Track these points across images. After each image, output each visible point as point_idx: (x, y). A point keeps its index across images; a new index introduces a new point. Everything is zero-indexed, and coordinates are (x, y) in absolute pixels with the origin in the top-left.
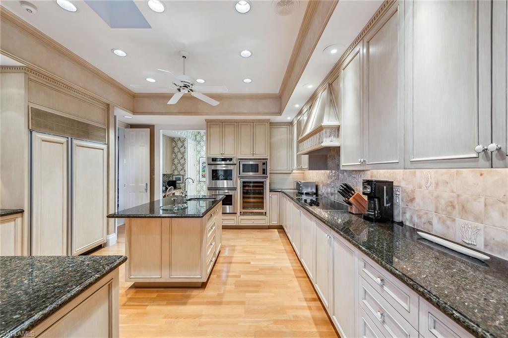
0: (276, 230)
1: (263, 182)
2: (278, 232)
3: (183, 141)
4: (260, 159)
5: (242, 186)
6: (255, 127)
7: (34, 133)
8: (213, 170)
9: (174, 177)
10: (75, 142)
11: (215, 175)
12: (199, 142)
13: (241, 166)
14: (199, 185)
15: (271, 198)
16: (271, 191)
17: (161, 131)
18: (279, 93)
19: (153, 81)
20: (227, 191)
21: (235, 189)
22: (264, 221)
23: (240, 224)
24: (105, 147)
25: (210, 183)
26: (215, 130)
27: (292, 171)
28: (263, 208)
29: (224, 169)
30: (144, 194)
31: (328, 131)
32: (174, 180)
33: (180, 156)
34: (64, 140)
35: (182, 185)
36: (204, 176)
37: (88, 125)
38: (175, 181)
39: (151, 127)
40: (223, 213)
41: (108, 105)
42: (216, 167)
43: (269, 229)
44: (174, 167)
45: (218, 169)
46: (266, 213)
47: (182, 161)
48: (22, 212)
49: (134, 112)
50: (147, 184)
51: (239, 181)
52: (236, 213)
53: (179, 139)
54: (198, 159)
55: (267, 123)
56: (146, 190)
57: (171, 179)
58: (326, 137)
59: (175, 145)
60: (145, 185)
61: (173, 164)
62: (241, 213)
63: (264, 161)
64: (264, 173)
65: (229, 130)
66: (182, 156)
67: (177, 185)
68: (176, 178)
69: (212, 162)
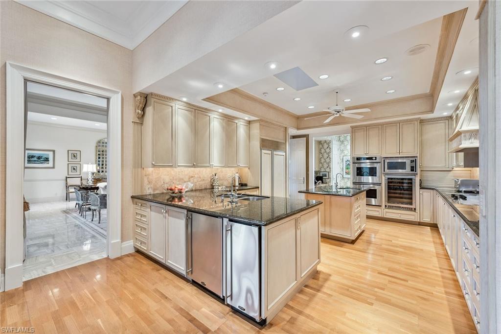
0: (429, 227)
1: (411, 179)
2: (431, 229)
3: (328, 143)
4: (409, 157)
5: (387, 182)
6: (402, 128)
7: (262, 150)
8: (357, 168)
9: (321, 173)
10: (275, 153)
11: (360, 172)
12: (342, 142)
13: (386, 164)
14: (343, 181)
15: (421, 196)
16: (421, 188)
17: (314, 138)
18: (429, 93)
19: (313, 107)
20: (372, 186)
21: (380, 184)
22: (414, 216)
23: (385, 216)
24: (284, 154)
25: (354, 178)
26: (360, 135)
27: (453, 168)
28: (411, 204)
29: (369, 166)
30: (302, 185)
31: (468, 135)
32: (321, 175)
33: (326, 155)
34: (270, 152)
35: (328, 180)
36: (347, 173)
37: (278, 142)
38: (322, 177)
39: (306, 136)
40: (367, 205)
41: (286, 128)
42: (361, 165)
43: (419, 225)
44: (321, 165)
45: (362, 166)
46: (415, 209)
47: (328, 160)
48: (258, 188)
49: (298, 129)
50: (304, 178)
51: (383, 178)
52: (381, 206)
53: (325, 141)
54: (342, 158)
55: (416, 122)
56: (304, 182)
57: (318, 175)
58: (465, 140)
59: (323, 146)
60: (303, 178)
61: (320, 162)
62: (386, 206)
63: (414, 159)
64: (412, 170)
65: (373, 133)
66: (327, 156)
67: (324, 180)
68: (322, 175)
69: (356, 161)
